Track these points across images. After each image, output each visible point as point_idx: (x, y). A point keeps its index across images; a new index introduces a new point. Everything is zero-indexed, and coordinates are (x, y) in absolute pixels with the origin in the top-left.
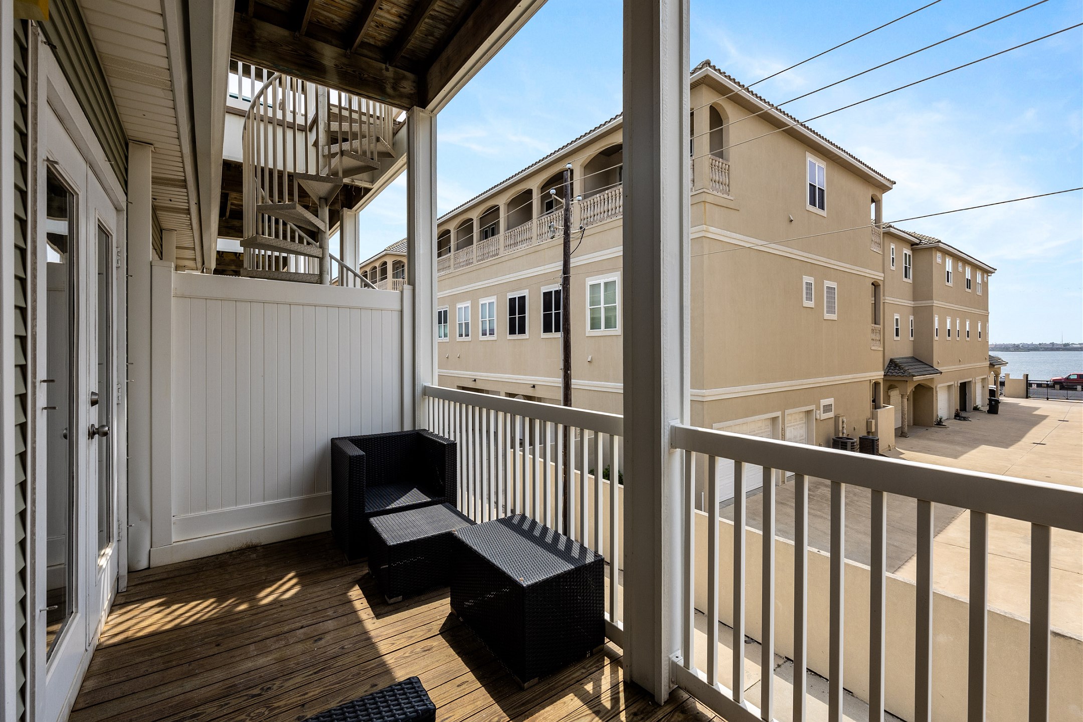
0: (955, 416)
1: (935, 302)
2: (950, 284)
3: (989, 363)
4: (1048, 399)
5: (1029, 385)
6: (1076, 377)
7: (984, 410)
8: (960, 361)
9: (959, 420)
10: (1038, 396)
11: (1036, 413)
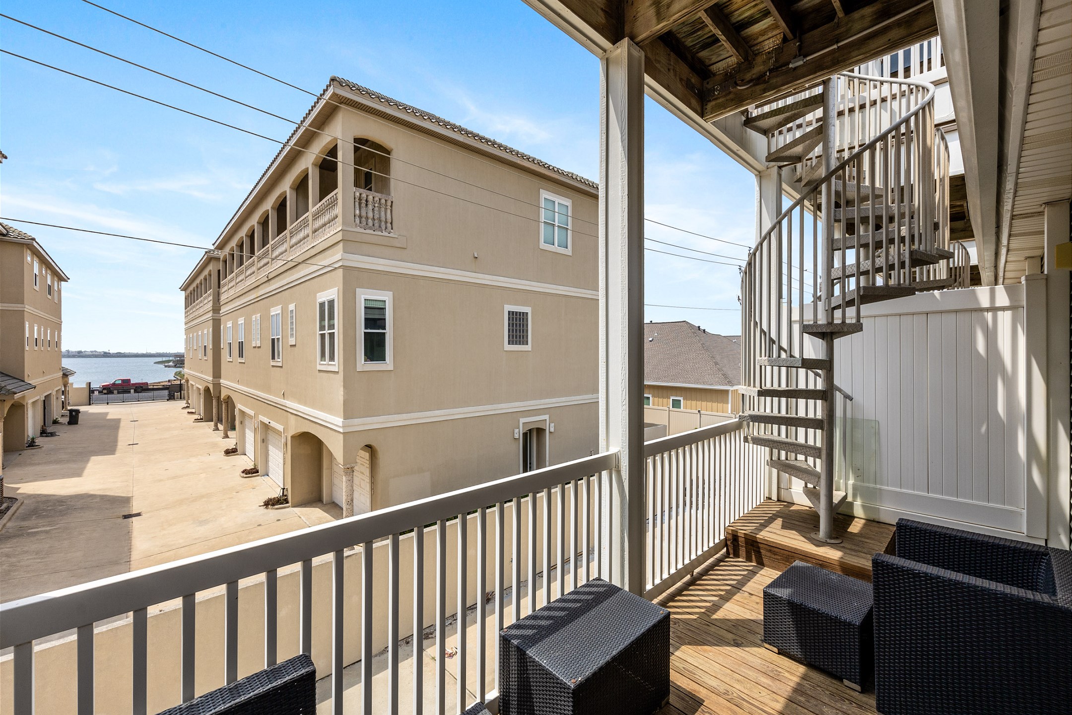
0: (41, 433)
1: (26, 306)
2: (37, 288)
3: (62, 373)
4: (108, 403)
5: (91, 391)
6: (120, 382)
7: (63, 422)
8: (44, 372)
9: (46, 436)
10: (99, 402)
11: (109, 417)
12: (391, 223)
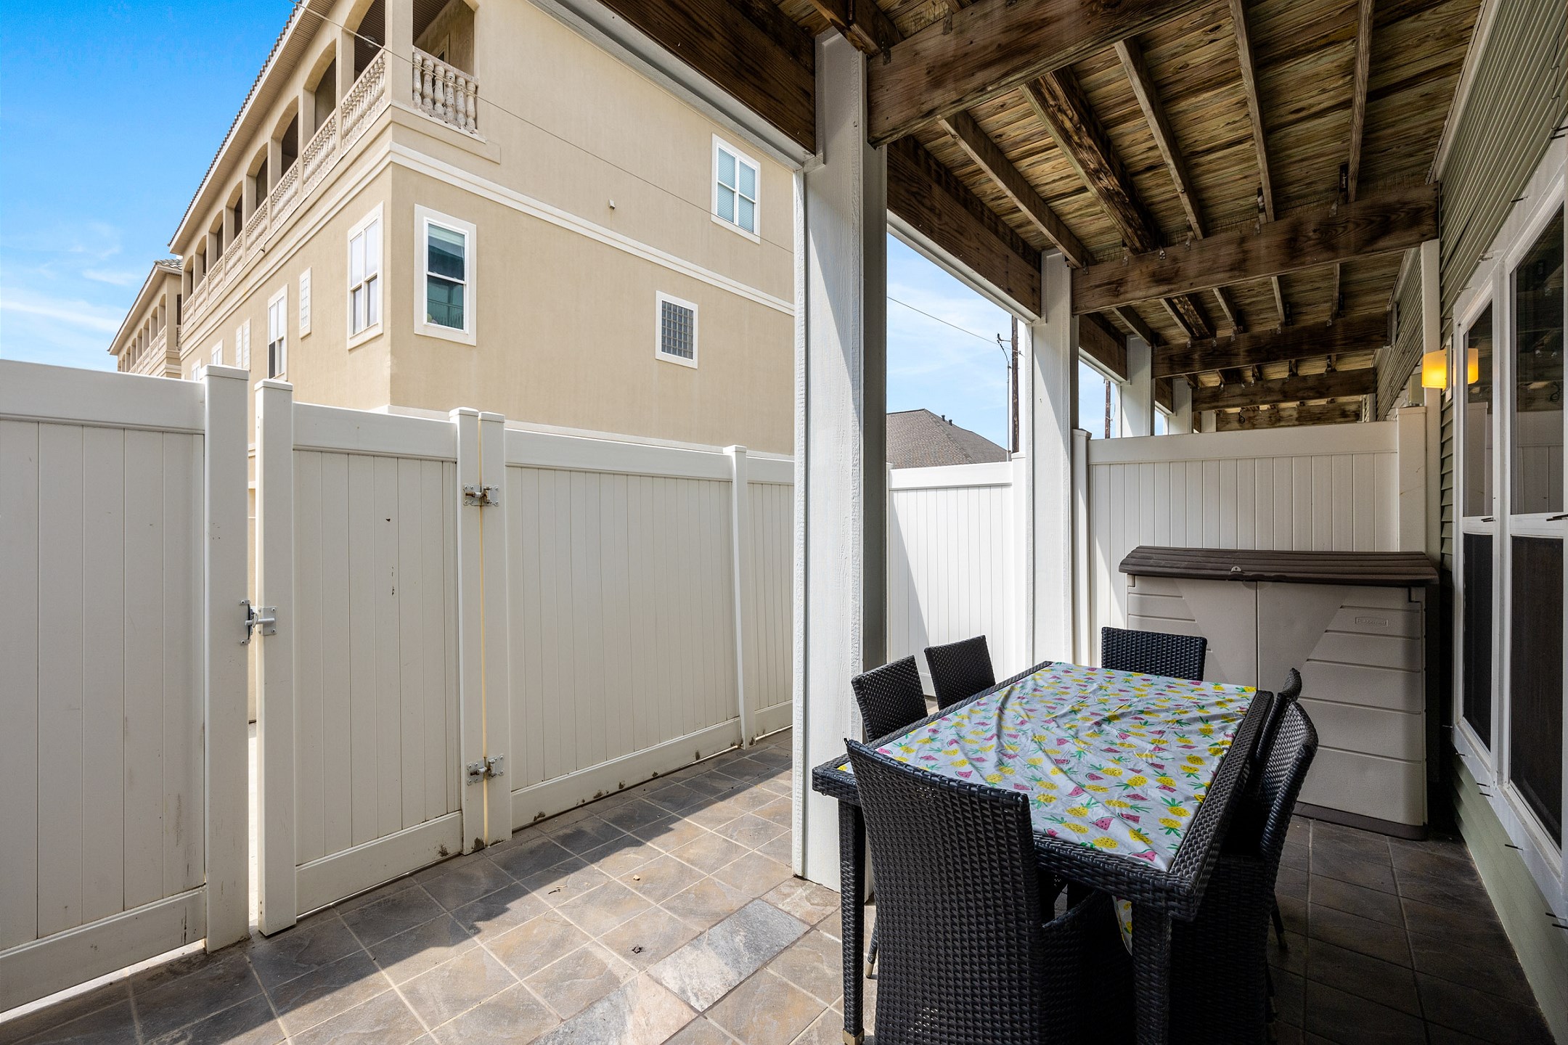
12: (475, 119)
